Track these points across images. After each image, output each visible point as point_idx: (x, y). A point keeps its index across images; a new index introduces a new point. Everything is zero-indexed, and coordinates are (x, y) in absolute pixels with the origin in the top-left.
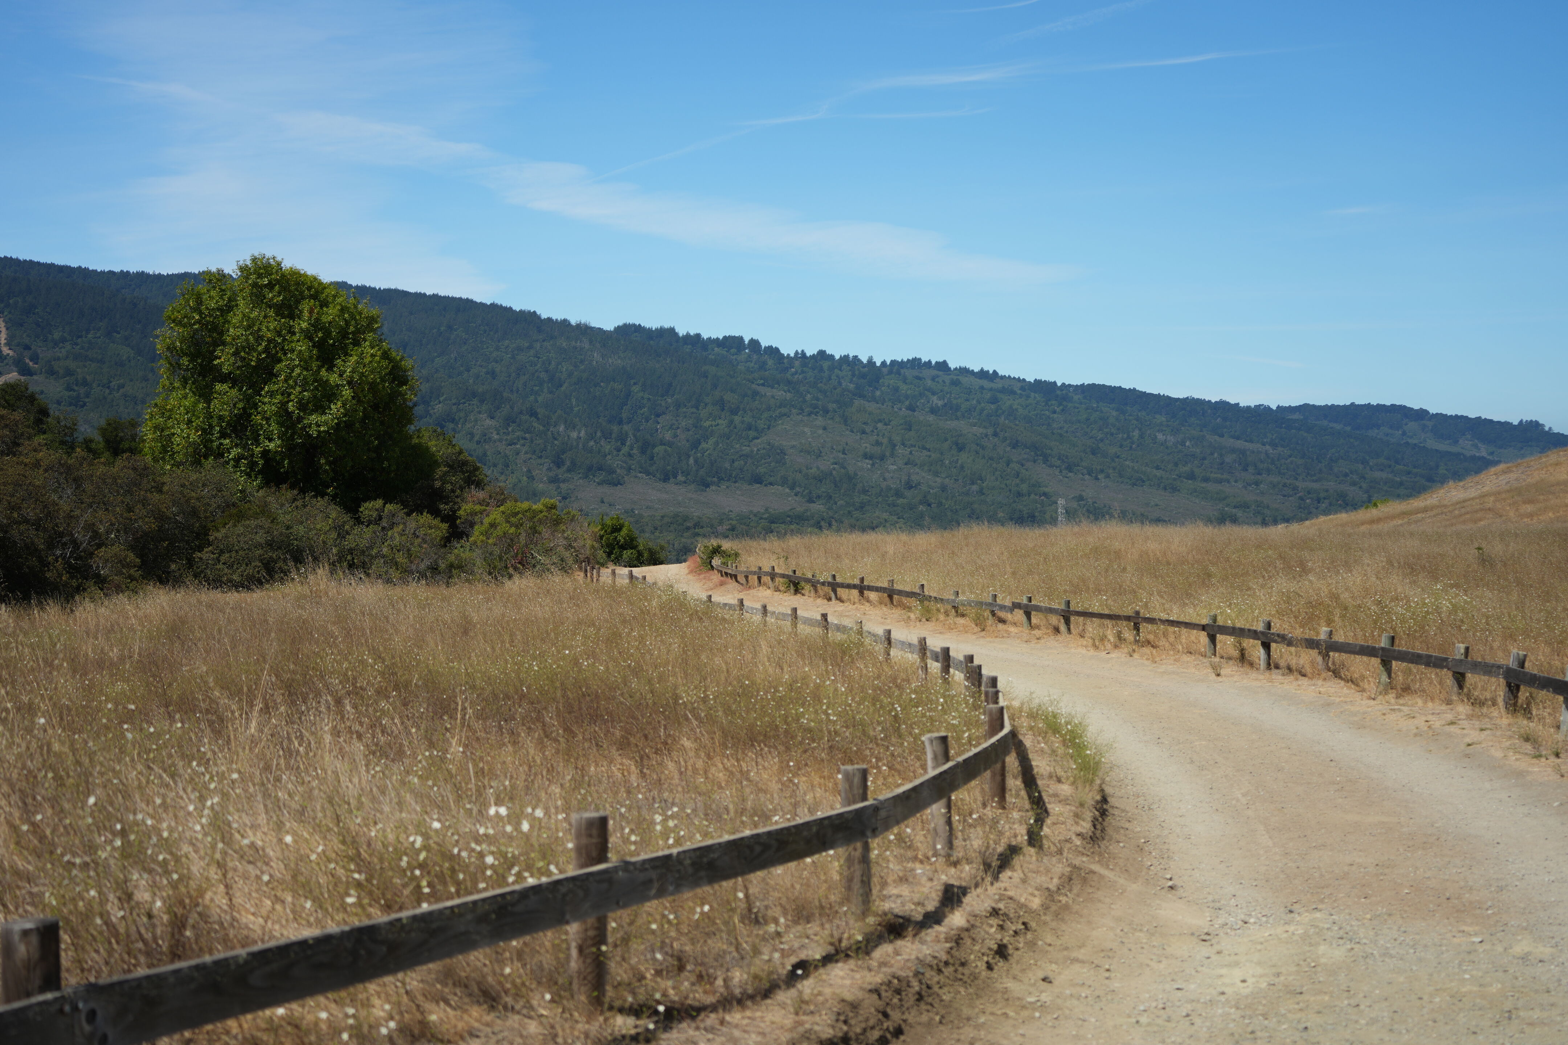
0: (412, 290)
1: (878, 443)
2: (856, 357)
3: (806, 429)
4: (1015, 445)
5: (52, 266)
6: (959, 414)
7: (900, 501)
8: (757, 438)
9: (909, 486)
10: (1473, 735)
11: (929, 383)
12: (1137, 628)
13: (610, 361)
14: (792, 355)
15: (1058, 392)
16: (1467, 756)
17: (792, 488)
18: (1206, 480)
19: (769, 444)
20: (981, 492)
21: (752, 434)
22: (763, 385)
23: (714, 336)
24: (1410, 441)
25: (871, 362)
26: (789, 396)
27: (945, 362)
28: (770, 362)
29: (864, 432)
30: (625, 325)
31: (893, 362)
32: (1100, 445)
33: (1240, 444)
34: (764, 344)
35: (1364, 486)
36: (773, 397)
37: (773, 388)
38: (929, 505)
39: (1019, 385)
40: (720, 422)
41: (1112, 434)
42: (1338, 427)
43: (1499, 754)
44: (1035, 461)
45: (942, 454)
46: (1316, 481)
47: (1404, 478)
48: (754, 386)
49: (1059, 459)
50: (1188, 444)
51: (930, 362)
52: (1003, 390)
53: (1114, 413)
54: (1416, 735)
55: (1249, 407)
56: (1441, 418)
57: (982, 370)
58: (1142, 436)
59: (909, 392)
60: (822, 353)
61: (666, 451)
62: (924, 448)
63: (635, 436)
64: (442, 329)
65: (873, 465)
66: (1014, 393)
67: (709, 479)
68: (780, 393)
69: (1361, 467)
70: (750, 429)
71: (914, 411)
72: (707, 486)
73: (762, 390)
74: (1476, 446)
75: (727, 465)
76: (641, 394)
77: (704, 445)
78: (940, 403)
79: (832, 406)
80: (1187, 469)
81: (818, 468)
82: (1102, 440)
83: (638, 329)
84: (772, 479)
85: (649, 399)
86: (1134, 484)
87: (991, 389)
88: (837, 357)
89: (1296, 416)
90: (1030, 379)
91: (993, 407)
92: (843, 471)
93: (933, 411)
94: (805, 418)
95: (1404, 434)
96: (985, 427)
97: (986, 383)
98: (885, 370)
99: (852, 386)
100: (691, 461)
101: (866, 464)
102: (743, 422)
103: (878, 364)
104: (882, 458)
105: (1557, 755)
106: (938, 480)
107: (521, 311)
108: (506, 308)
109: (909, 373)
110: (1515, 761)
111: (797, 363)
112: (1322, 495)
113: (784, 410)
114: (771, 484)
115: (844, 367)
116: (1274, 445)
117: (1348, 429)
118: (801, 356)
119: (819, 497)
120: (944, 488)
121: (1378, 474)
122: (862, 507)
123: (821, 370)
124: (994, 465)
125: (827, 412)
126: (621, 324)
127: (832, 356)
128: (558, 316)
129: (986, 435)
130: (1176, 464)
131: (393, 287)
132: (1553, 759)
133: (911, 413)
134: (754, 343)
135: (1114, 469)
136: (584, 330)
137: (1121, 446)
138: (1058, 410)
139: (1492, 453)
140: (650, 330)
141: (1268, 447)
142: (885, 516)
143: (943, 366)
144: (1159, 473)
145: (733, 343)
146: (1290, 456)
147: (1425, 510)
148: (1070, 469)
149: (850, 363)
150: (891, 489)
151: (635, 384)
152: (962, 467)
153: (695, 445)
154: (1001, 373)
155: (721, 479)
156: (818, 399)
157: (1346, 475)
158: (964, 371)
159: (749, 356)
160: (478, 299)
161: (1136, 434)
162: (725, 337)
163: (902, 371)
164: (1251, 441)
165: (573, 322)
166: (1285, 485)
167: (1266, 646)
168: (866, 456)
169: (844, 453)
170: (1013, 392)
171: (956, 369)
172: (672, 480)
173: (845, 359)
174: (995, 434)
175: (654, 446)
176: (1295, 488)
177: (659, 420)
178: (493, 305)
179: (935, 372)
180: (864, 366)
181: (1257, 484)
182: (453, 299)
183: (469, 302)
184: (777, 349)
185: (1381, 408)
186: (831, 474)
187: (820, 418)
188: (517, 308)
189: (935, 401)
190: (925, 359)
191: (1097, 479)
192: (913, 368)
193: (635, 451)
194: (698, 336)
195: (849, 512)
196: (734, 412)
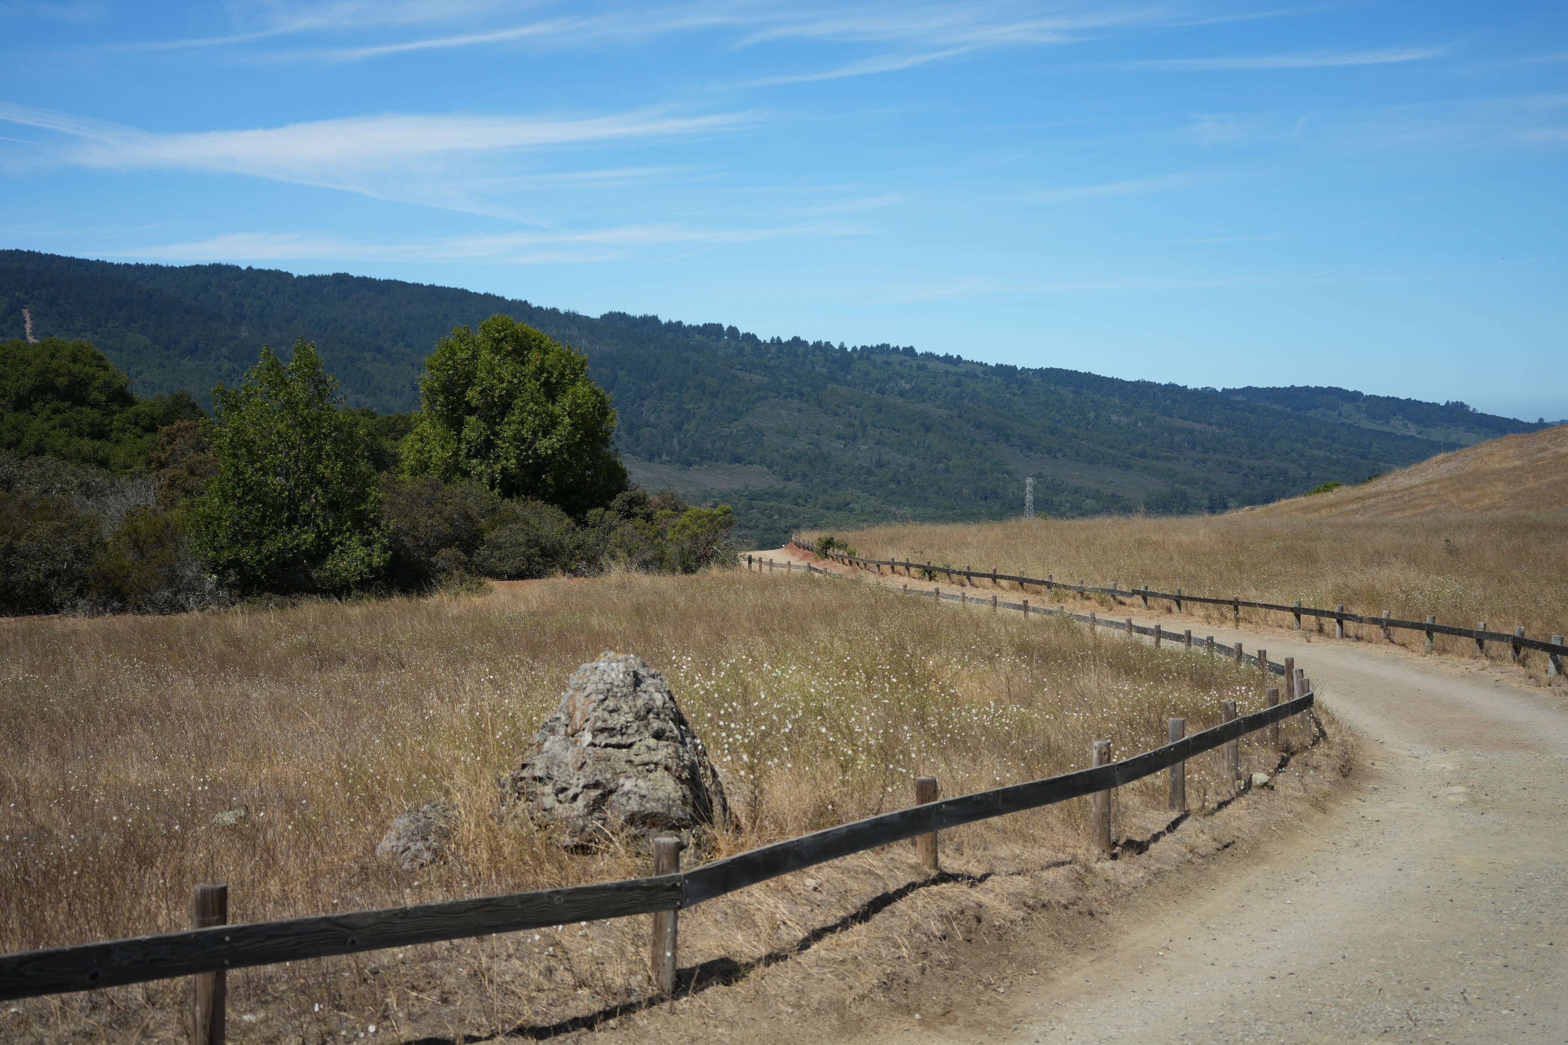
0: (410, 281)
1: (850, 425)
2: (828, 343)
3: (782, 412)
4: (979, 426)
5: (72, 259)
6: (925, 396)
7: (872, 479)
8: (737, 420)
9: (880, 465)
10: (1498, 676)
11: (897, 367)
12: (1236, 609)
13: (598, 347)
14: (768, 341)
15: (1018, 376)
16: (1497, 687)
17: (770, 467)
18: (1157, 458)
19: (748, 426)
20: (947, 470)
21: (732, 416)
22: (741, 370)
23: (694, 324)
24: (1345, 421)
25: (842, 348)
26: (766, 380)
27: (912, 348)
28: (748, 348)
29: (836, 414)
30: (611, 313)
31: (864, 348)
32: (1059, 425)
33: (1188, 424)
34: (742, 330)
35: (1304, 463)
36: (751, 381)
37: (751, 372)
38: (899, 483)
39: (982, 369)
40: (702, 405)
41: (1069, 416)
42: (1278, 408)
43: (1516, 685)
44: (997, 441)
45: (910, 434)
46: (1259, 459)
47: (1340, 456)
48: (733, 371)
49: (1020, 439)
50: (1140, 424)
51: (898, 347)
52: (967, 374)
53: (1071, 396)
54: (1462, 676)
55: (1196, 390)
56: (1375, 400)
57: (947, 355)
58: (1097, 417)
59: (878, 376)
60: (796, 339)
61: (651, 432)
62: (894, 429)
63: (622, 418)
64: (439, 317)
65: (846, 445)
66: (978, 377)
67: (692, 459)
68: (758, 378)
69: (1300, 445)
70: (729, 412)
71: (883, 393)
72: (690, 465)
73: (741, 374)
74: (1406, 426)
75: (709, 446)
76: (627, 379)
77: (686, 427)
78: (908, 386)
79: (806, 390)
80: (1140, 447)
81: (794, 448)
82: (1059, 421)
83: (623, 317)
84: (751, 458)
85: (634, 383)
86: (1090, 463)
87: (956, 374)
88: (811, 343)
89: (1240, 398)
90: (993, 364)
91: (957, 390)
92: (818, 450)
93: (902, 394)
94: (782, 401)
95: (1340, 414)
96: (950, 409)
97: (952, 369)
98: (856, 356)
99: (825, 371)
100: (675, 441)
101: (840, 444)
102: (723, 405)
103: (849, 350)
104: (855, 438)
105: (1550, 685)
106: (908, 459)
107: (512, 300)
108: (498, 298)
109: (878, 358)
110: (1525, 688)
111: (773, 349)
112: (1265, 472)
113: (761, 393)
114: (750, 463)
115: (817, 352)
116: (1219, 425)
117: (1289, 410)
118: (777, 343)
119: (795, 475)
120: (912, 467)
121: (1316, 453)
122: (835, 485)
123: (796, 355)
124: (960, 445)
125: (803, 395)
126: (607, 312)
127: (806, 342)
128: (547, 305)
129: (952, 417)
130: (1129, 443)
131: (392, 278)
132: (1547, 687)
133: (881, 396)
134: (733, 330)
135: (1072, 448)
136: (572, 318)
137: (1078, 427)
138: (1018, 392)
139: (1420, 433)
140: (634, 318)
141: (1214, 427)
142: (858, 493)
143: (910, 351)
144: (1113, 452)
145: (712, 330)
146: (1235, 436)
147: (1377, 495)
148: (1030, 448)
149: (823, 348)
150: (863, 468)
151: (621, 369)
152: (929, 447)
153: (678, 427)
154: (965, 357)
155: (703, 459)
156: (793, 383)
157: (1287, 453)
158: (929, 356)
159: (728, 343)
160: (472, 289)
161: (1092, 415)
162: (705, 325)
163: (872, 356)
164: (1199, 421)
165: (562, 311)
166: (1230, 463)
167: (1340, 622)
168: (839, 437)
169: (818, 434)
170: (976, 376)
171: (922, 354)
172: (657, 460)
173: (818, 345)
174: (960, 416)
175: (640, 428)
176: (1239, 466)
177: (645, 403)
178: (487, 295)
179: (903, 357)
180: (836, 351)
181: (1204, 461)
182: (449, 289)
183: (464, 293)
184: (754, 336)
185: (1319, 390)
186: (806, 454)
187: (796, 401)
188: (509, 297)
189: (903, 385)
190: (893, 345)
191: (1055, 457)
192: (882, 352)
193: (622, 433)
194: (680, 323)
195: (824, 490)
196: (715, 395)
